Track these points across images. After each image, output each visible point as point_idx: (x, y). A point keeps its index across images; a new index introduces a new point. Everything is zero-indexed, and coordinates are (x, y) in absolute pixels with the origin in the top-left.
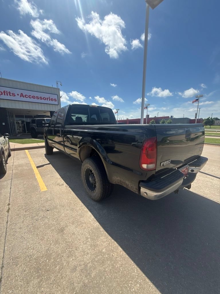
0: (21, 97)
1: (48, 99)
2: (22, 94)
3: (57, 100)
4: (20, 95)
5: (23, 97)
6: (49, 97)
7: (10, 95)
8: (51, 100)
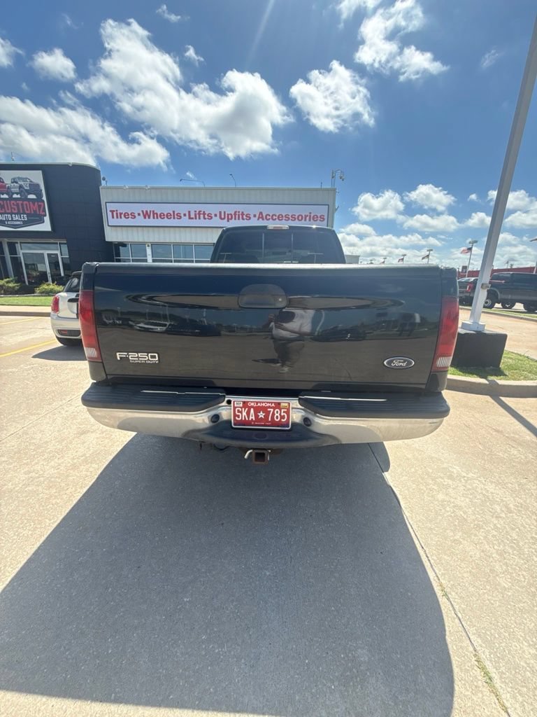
0: (258, 219)
1: (308, 218)
2: (261, 213)
3: (326, 217)
4: (257, 216)
5: (263, 219)
6: (310, 213)
7: (243, 219)
8: (313, 219)
